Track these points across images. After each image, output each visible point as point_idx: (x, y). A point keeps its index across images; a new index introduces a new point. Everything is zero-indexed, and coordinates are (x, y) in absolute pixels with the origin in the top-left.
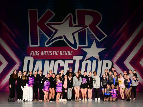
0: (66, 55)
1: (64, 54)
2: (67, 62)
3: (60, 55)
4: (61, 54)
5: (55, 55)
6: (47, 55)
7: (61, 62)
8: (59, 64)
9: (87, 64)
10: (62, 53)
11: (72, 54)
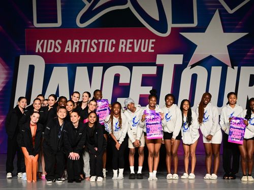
0: (136, 50)
1: (130, 48)
2: (140, 71)
3: (120, 51)
4: (122, 48)
5: (106, 51)
6: (83, 51)
7: (123, 71)
8: (117, 77)
9: (194, 77)
10: (126, 46)
11: (152, 48)
